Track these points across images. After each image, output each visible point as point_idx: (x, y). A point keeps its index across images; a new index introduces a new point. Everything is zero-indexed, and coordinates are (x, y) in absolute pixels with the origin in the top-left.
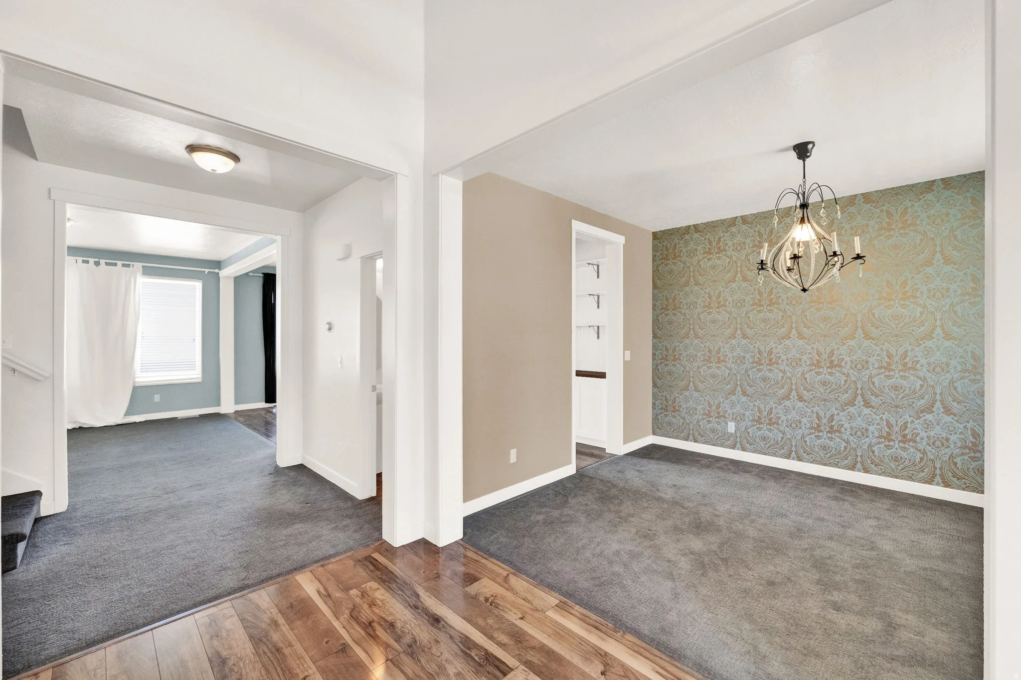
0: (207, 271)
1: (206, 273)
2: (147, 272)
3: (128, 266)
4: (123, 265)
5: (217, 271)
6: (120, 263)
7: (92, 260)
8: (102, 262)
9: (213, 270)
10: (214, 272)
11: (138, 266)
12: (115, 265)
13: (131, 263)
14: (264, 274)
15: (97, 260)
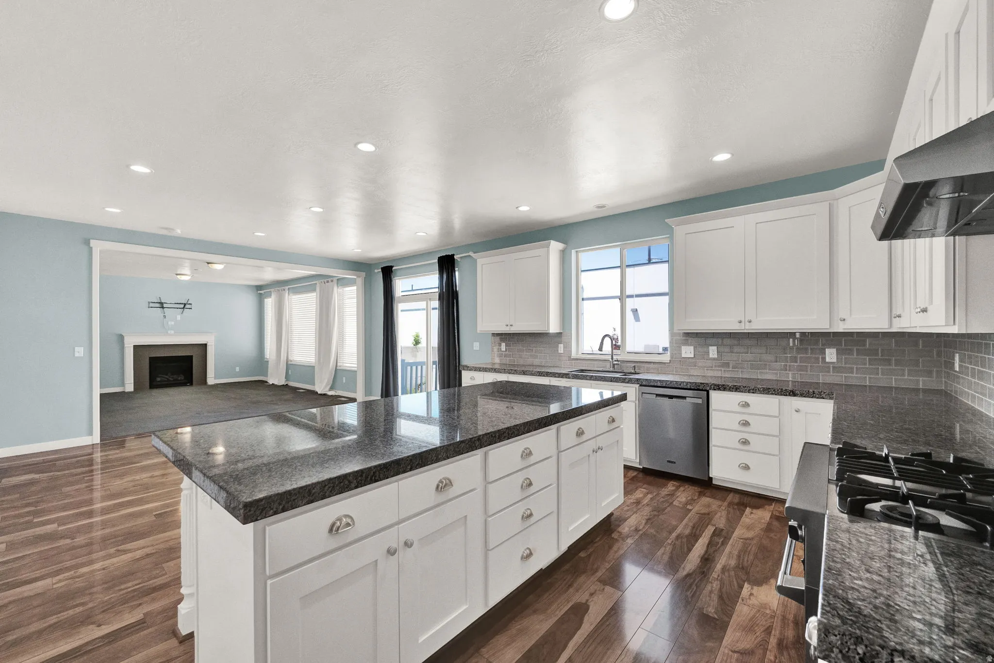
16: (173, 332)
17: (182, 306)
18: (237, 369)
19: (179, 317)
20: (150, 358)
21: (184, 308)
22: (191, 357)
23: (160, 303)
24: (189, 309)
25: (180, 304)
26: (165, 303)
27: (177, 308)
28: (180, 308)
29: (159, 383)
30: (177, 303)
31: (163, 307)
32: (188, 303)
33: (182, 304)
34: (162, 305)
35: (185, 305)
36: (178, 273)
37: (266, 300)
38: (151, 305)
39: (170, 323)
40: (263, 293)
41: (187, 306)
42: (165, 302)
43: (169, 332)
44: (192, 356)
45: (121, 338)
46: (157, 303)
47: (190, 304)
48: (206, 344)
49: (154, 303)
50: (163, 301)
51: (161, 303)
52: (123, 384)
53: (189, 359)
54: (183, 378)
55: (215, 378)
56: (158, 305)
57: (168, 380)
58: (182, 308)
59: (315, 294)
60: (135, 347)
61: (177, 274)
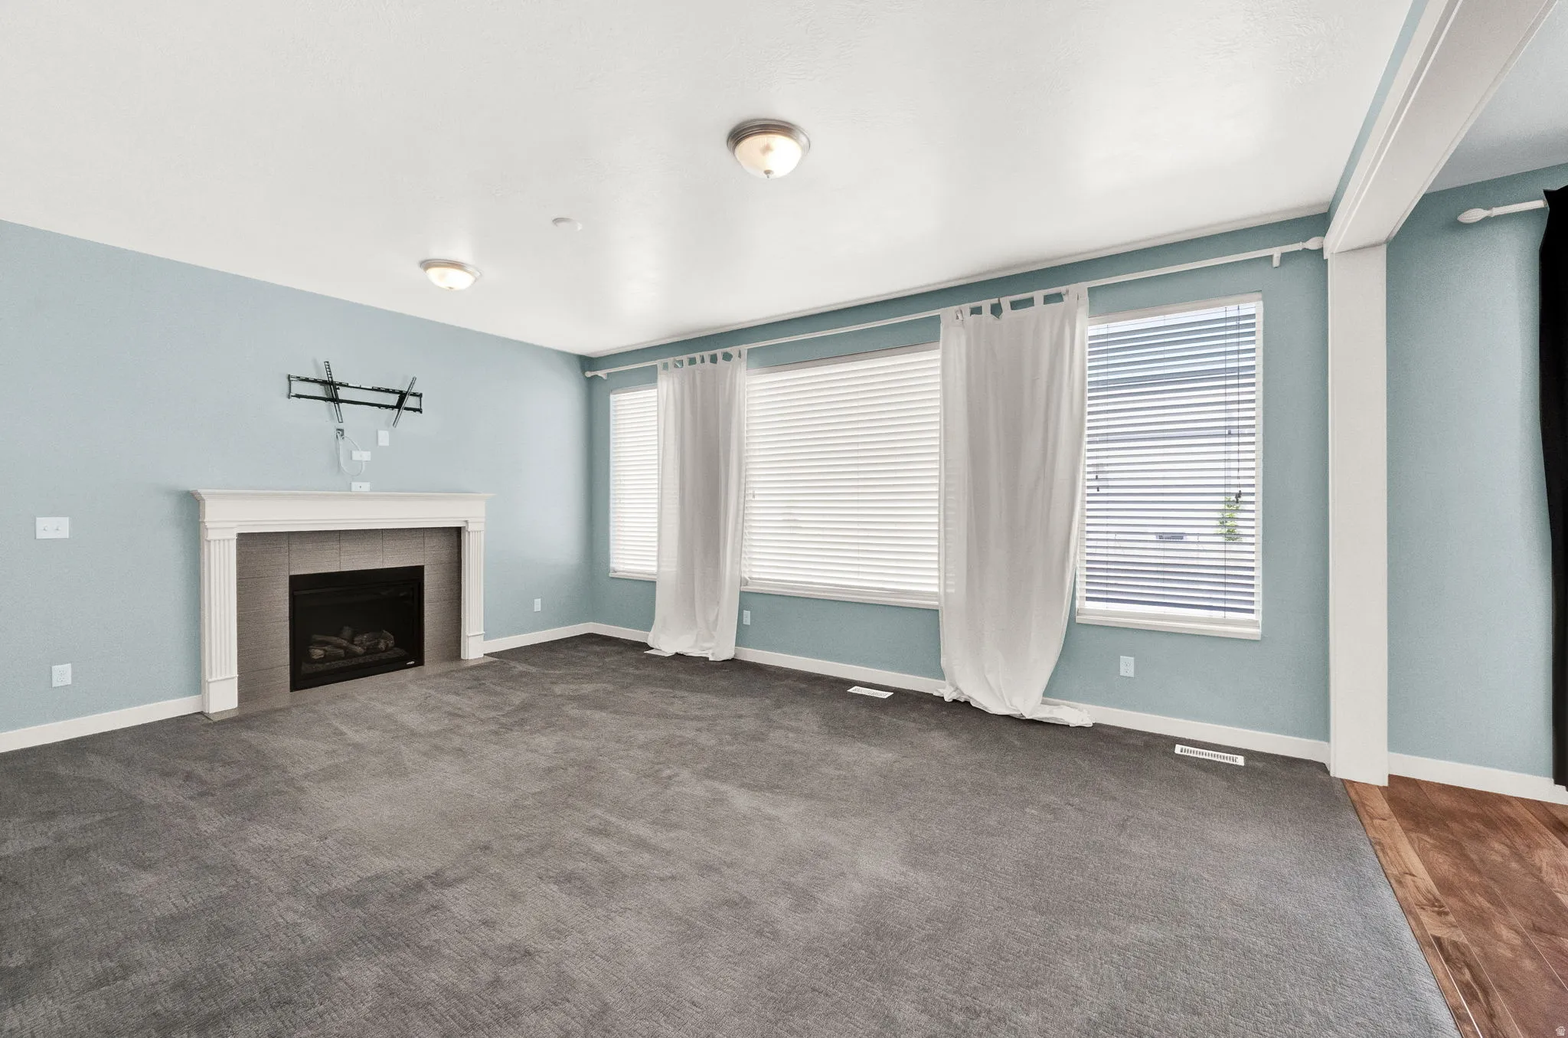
0: (1276, 252)
1: (1276, 262)
2: (1103, 302)
3: (1058, 297)
4: (1048, 299)
5: (1312, 244)
6: (1038, 295)
7: (986, 305)
8: (1005, 302)
9: (1297, 247)
10: (1305, 250)
11: (1077, 291)
12: (1030, 302)
13: (1062, 289)
14: (1549, 195)
15: (995, 301)
16: (366, 487)
17: (393, 399)
18: (538, 605)
19: (384, 438)
20: (296, 582)
21: (399, 406)
22: (418, 571)
23: (323, 383)
24: (415, 410)
25: (387, 391)
26: (341, 384)
27: (379, 406)
28: (387, 407)
29: (321, 667)
30: (379, 390)
31: (336, 400)
32: (414, 390)
33: (394, 392)
34: (331, 391)
35: (403, 396)
36: (436, 254)
37: (612, 397)
38: (299, 388)
39: (356, 456)
40: (605, 377)
41: (410, 402)
42: (345, 382)
43: (356, 486)
44: (422, 568)
45: (191, 504)
46: (315, 381)
47: (414, 395)
48: (458, 531)
49: (307, 380)
50: (336, 379)
51: (330, 385)
52: (197, 684)
53: (413, 577)
54: (391, 643)
55: (487, 637)
56: (318, 390)
57: (350, 654)
58: (393, 407)
59: (939, 356)
60: (246, 540)
61: (427, 264)
